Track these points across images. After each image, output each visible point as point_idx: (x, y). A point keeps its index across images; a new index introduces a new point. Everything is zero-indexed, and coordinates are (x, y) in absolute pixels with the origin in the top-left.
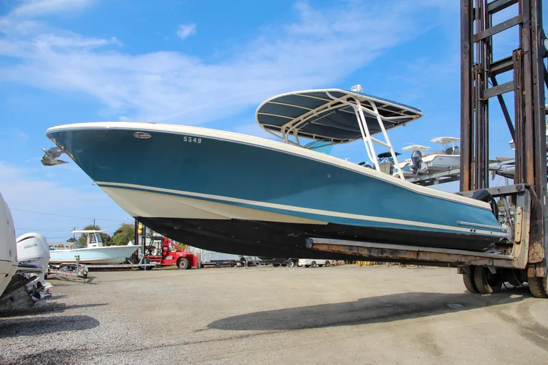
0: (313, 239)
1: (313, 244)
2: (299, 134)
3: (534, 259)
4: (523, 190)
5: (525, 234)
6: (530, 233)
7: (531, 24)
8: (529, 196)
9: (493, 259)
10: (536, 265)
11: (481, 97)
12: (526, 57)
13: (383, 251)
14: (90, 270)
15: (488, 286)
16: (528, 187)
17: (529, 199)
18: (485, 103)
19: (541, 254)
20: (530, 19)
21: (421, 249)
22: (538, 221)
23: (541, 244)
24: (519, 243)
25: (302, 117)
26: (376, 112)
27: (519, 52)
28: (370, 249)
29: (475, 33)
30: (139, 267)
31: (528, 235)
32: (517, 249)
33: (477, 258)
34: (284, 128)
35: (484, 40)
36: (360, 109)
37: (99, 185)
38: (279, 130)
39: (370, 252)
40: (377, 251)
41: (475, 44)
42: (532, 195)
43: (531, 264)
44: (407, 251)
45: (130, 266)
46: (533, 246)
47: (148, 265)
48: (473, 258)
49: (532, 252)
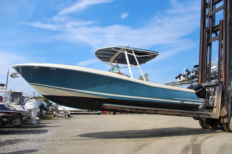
0: (104, 104)
1: (104, 106)
3: (222, 115)
4: (218, 84)
5: (219, 103)
6: (221, 103)
7: (226, 9)
8: (221, 86)
9: (199, 114)
10: (224, 117)
11: (207, 42)
12: (224, 23)
13: (137, 109)
16: (221, 83)
17: (221, 88)
18: (210, 45)
19: (225, 112)
20: (226, 6)
21: (158, 109)
22: (225, 98)
23: (225, 108)
24: (216, 107)
25: (114, 56)
26: (134, 54)
27: (221, 22)
29: (207, 14)
31: (220, 104)
32: (215, 110)
33: (190, 114)
34: (111, 60)
35: (211, 17)
36: (126, 53)
37: (30, 84)
38: (109, 61)
39: (131, 110)
40: (134, 109)
41: (207, 19)
42: (223, 86)
43: (222, 117)
44: (150, 110)
45: (90, 113)
46: (222, 109)
47: (97, 112)
48: (187, 114)
49: (221, 112)
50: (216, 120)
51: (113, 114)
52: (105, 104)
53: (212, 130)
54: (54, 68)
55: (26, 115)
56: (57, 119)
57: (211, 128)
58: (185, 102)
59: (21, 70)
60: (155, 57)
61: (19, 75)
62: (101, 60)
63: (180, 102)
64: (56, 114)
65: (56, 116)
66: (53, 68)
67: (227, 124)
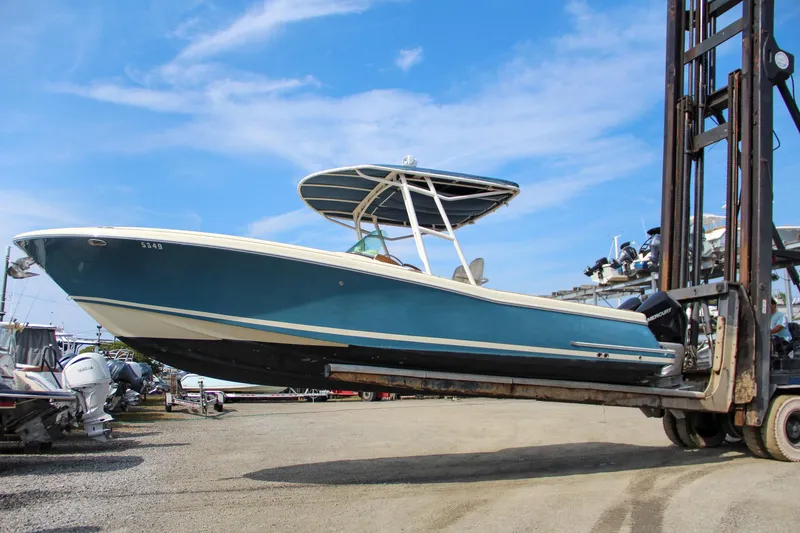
0: (331, 365)
1: (331, 373)
2: (379, 221)
3: (741, 398)
4: (725, 291)
5: (728, 357)
6: (737, 357)
7: (753, 32)
8: (737, 300)
9: (660, 396)
10: (746, 407)
11: (690, 148)
12: (744, 82)
13: (448, 383)
14: (227, 400)
15: (697, 435)
16: (737, 287)
17: (737, 305)
18: (698, 156)
19: (750, 391)
20: (753, 23)
21: (517, 381)
22: (748, 339)
23: (751, 375)
24: (718, 373)
25: (365, 200)
26: (432, 192)
27: (736, 76)
28: (426, 380)
29: (687, 49)
30: (306, 397)
31: (733, 360)
32: (715, 381)
33: (629, 395)
34: (355, 213)
35: (700, 60)
36: (406, 189)
37: (76, 300)
38: (351, 217)
39: (426, 384)
40: (437, 382)
41: (686, 67)
42: (741, 298)
43: (740, 405)
44: (492, 383)
45: (293, 396)
46: (741, 378)
47: (317, 394)
48: (621, 395)
49: (738, 388)
50: (719, 415)
51: (373, 400)
52: (334, 367)
53: (706, 451)
54: (157, 243)
55: (66, 407)
56: (176, 420)
57: (703, 443)
58: (612, 356)
59: (42, 252)
60: (506, 199)
61: (35, 268)
62: (322, 212)
63: (594, 355)
64: (176, 402)
65: (173, 408)
66: (152, 243)
67: (759, 431)
